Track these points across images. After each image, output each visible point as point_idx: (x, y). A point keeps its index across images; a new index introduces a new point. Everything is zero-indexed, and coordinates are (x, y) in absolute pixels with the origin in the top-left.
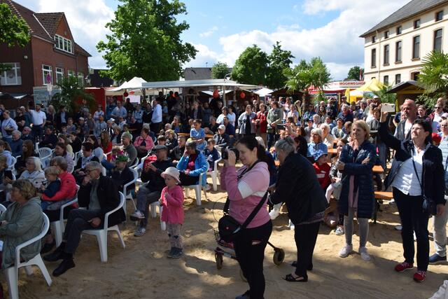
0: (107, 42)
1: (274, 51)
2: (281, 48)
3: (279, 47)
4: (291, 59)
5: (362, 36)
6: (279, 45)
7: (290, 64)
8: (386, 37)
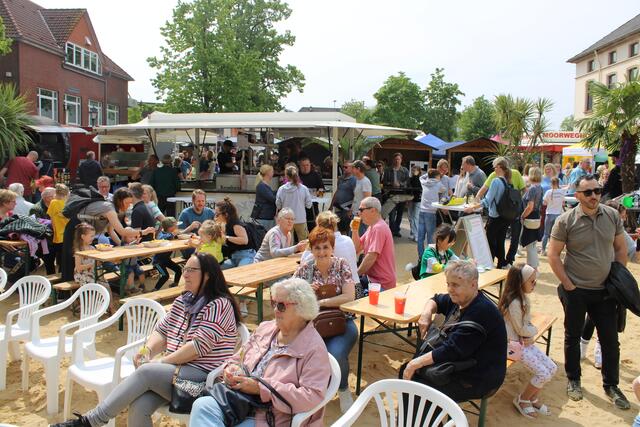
0: (160, 57)
1: (431, 83)
2: (444, 80)
3: (440, 77)
4: (459, 97)
5: (571, 61)
6: (441, 74)
7: (457, 106)
8: (611, 61)
